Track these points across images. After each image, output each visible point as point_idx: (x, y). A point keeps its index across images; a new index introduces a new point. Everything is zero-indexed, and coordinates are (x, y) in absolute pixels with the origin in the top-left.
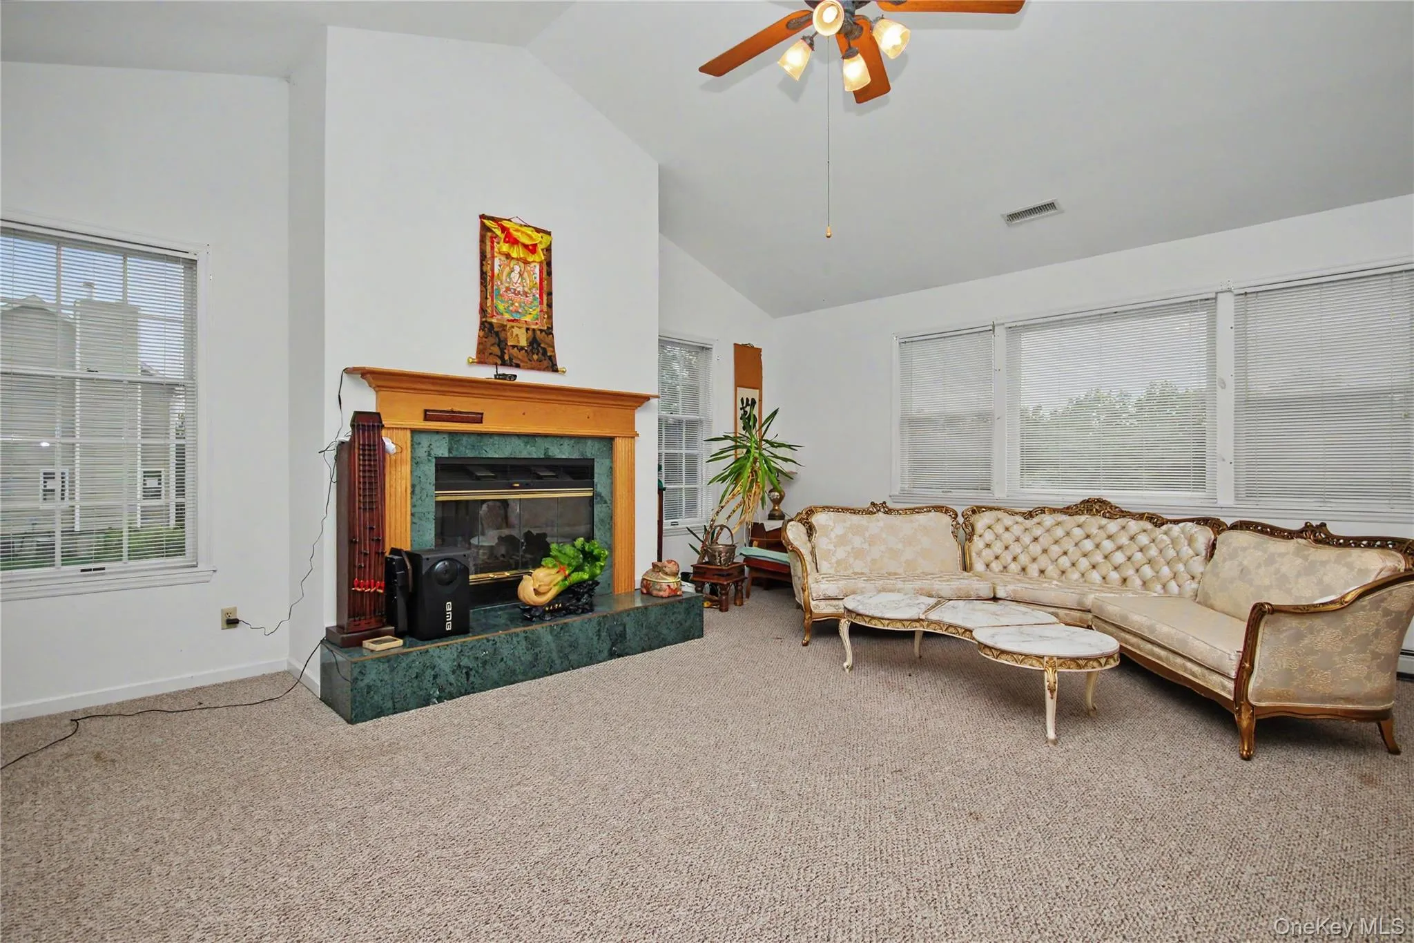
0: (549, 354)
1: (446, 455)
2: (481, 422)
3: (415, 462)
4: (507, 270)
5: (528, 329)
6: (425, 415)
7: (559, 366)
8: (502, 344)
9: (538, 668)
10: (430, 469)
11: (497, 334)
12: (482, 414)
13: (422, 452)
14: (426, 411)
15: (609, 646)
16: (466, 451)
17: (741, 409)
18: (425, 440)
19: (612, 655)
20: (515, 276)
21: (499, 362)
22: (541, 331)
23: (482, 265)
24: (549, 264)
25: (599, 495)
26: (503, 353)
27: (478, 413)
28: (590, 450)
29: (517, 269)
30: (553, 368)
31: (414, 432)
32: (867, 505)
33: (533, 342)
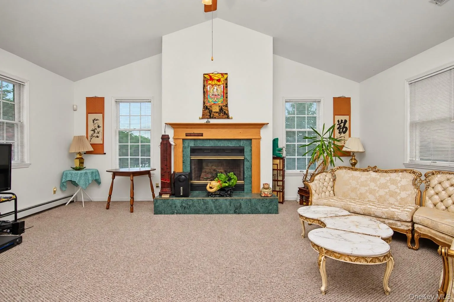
0: (226, 113)
1: (193, 146)
2: (203, 136)
3: (184, 148)
4: (212, 89)
5: (219, 106)
6: (186, 135)
7: (230, 117)
8: (210, 112)
9: (207, 211)
10: (189, 150)
11: (209, 109)
12: (203, 134)
13: (186, 145)
14: (186, 133)
15: (234, 209)
16: (200, 144)
17: (338, 125)
18: (187, 142)
19: (235, 212)
20: (215, 90)
21: (209, 117)
22: (224, 106)
23: (204, 89)
24: (226, 84)
25: (246, 159)
26: (210, 115)
27: (202, 133)
28: (242, 144)
29: (216, 88)
30: (228, 117)
31: (183, 139)
32: (366, 168)
33: (221, 110)
